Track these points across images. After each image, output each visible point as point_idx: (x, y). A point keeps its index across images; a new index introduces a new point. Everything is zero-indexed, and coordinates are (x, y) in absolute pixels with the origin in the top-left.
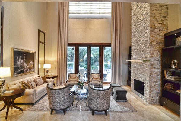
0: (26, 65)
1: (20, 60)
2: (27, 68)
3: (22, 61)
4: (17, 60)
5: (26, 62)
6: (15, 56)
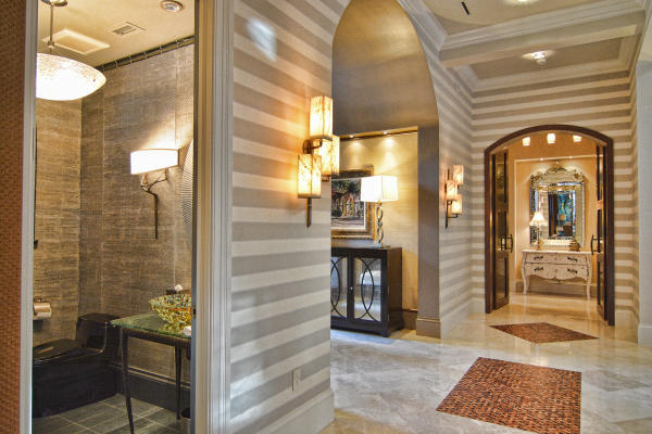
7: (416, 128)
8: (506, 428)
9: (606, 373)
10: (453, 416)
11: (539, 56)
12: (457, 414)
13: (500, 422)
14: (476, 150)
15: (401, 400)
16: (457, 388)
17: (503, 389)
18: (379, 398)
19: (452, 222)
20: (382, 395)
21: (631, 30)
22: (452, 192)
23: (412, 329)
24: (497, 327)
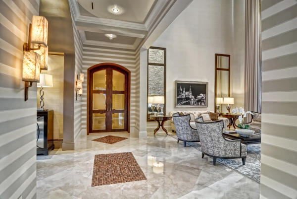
0: (193, 97)
1: (184, 92)
2: (194, 100)
3: (187, 93)
4: (181, 92)
5: (193, 95)
6: (178, 88)
7: (63, 53)
8: (123, 183)
9: (137, 150)
10: (100, 186)
11: (111, 36)
12: (101, 185)
13: (120, 182)
14: (84, 69)
15: (72, 187)
16: (94, 172)
17: (112, 166)
18: (59, 191)
19: (79, 98)
20: (60, 188)
21: (143, 36)
22: (80, 85)
23: (59, 148)
24: (94, 140)
